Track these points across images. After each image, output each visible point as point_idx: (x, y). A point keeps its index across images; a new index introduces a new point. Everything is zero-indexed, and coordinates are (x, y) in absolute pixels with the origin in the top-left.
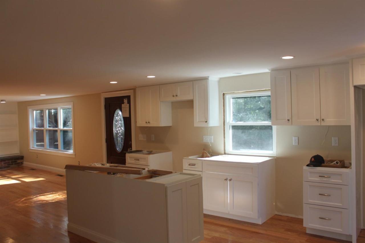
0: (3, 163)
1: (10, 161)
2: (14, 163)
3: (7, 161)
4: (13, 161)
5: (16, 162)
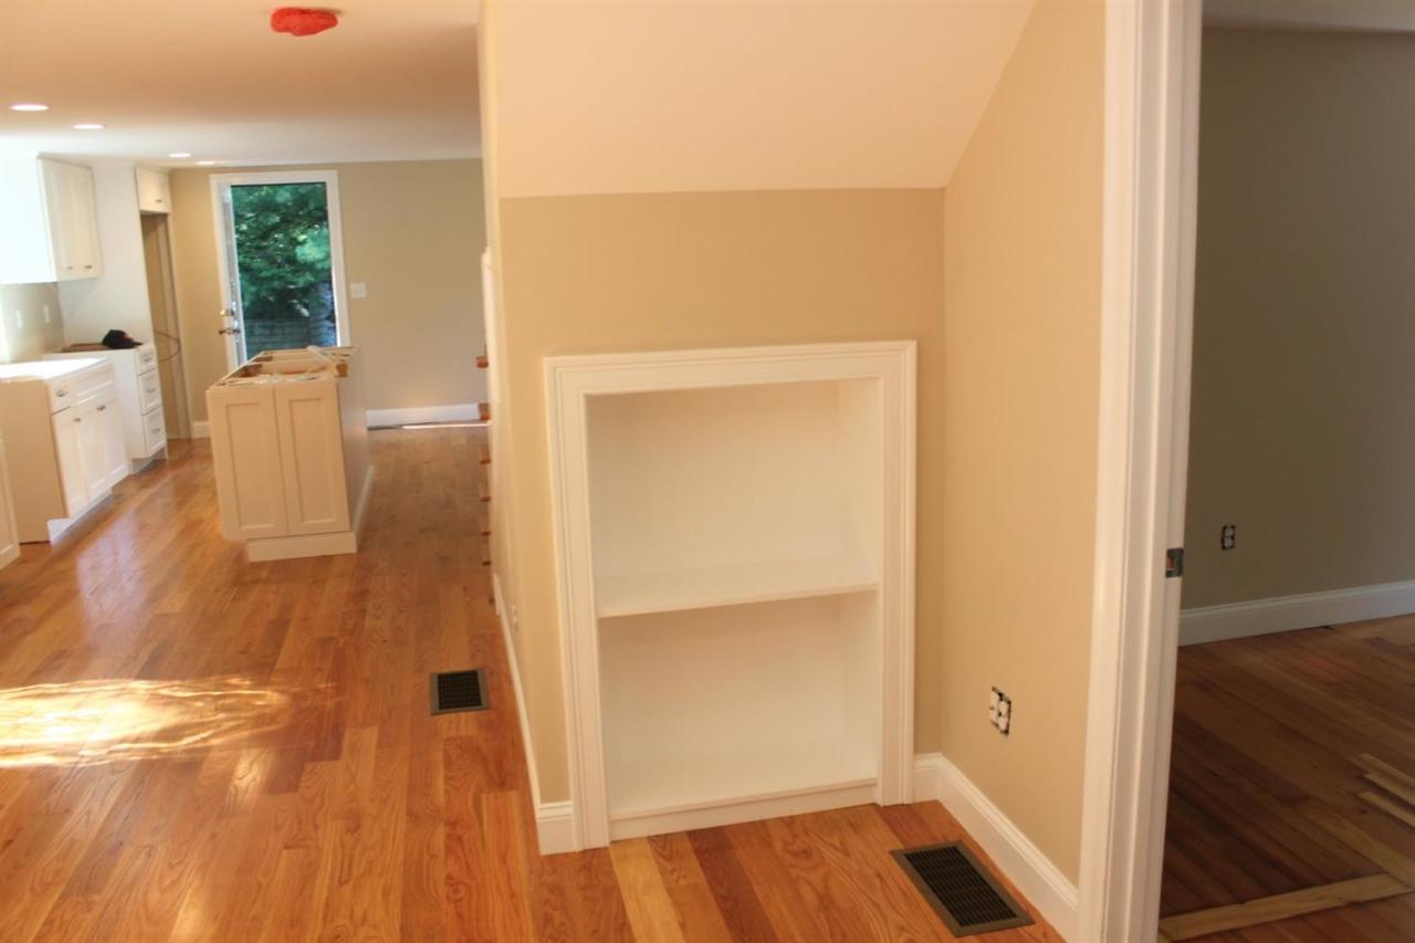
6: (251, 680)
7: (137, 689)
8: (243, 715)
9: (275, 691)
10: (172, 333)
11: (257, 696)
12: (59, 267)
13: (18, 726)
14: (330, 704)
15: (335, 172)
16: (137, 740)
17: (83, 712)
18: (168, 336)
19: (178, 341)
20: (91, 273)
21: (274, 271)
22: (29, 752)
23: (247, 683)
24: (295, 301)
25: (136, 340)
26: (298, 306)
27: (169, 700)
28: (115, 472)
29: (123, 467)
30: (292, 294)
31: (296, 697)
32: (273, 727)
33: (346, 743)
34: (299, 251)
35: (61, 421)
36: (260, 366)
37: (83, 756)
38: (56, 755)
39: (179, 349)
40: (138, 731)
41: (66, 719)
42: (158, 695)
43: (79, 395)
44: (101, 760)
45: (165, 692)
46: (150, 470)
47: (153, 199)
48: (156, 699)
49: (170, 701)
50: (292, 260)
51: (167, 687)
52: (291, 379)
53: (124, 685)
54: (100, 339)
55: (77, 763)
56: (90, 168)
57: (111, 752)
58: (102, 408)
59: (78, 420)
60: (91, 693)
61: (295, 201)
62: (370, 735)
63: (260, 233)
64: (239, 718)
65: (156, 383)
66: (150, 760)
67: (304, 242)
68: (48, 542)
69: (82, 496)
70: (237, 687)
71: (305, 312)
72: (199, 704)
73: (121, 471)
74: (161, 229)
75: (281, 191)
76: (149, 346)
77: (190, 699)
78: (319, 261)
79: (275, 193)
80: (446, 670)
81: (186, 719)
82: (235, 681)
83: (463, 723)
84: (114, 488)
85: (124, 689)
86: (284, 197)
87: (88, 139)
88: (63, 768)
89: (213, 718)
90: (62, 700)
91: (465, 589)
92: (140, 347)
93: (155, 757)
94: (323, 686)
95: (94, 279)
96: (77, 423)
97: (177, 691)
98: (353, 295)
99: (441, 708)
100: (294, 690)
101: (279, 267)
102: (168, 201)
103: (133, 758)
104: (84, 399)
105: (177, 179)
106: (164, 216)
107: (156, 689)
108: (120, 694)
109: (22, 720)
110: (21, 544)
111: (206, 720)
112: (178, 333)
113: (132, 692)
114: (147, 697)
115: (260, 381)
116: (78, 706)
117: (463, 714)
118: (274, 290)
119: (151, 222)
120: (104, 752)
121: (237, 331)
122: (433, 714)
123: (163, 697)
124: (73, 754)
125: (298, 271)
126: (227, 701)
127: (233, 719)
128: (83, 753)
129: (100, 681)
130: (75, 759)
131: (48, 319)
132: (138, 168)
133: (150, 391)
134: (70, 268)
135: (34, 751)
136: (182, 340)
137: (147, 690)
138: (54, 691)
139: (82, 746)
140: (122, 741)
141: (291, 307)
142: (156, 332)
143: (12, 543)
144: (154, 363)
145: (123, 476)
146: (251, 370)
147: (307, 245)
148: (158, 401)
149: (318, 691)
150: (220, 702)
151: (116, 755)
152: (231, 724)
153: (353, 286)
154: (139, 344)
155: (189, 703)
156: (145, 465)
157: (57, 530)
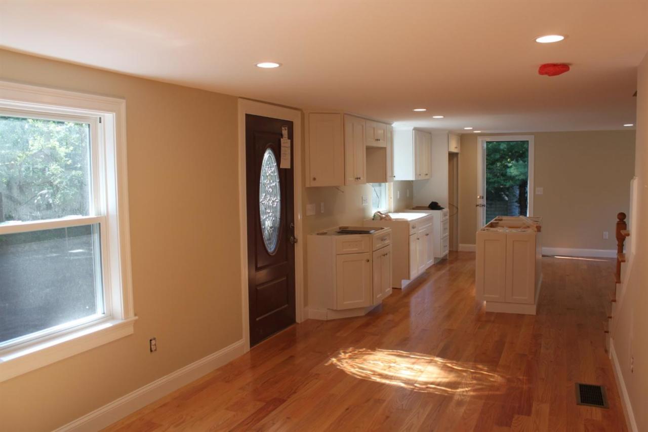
6: (488, 368)
7: (438, 361)
8: (485, 383)
9: (499, 375)
10: (455, 204)
11: (491, 376)
12: (416, 174)
13: (390, 367)
14: (525, 387)
15: (533, 136)
16: (439, 384)
17: (416, 367)
18: (453, 206)
19: (457, 208)
20: (427, 177)
21: (496, 179)
22: (394, 379)
23: (486, 368)
24: (502, 193)
25: (442, 206)
26: (504, 195)
27: (451, 369)
28: (428, 263)
29: (431, 260)
30: (502, 190)
31: (509, 380)
32: (498, 393)
33: (533, 409)
34: (508, 170)
35: (412, 238)
36: (498, 223)
37: (416, 386)
38: (405, 383)
39: (457, 212)
40: (439, 380)
41: (409, 368)
42: (447, 366)
43: (420, 228)
44: (424, 390)
45: (449, 365)
46: (441, 263)
47: (454, 147)
48: (444, 367)
49: (451, 370)
50: (504, 175)
51: (450, 363)
52: (514, 231)
53: (432, 358)
54: (428, 205)
55: (414, 389)
56: (430, 133)
57: (427, 388)
58: (427, 235)
59: (418, 239)
60: (419, 359)
61: (508, 149)
62: (546, 408)
63: (491, 162)
64: (482, 385)
65: (447, 226)
66: (444, 395)
67: (511, 167)
68: (401, 289)
69: (416, 271)
70: (482, 370)
71: (506, 198)
72: (464, 374)
73: (430, 262)
74: (455, 160)
75: (502, 144)
76: (446, 210)
77: (461, 370)
78: (516, 176)
79: (500, 145)
80: (583, 383)
81: (459, 380)
82: (480, 366)
83: (595, 413)
84: (427, 270)
85: (432, 360)
86: (503, 146)
87: (437, 122)
88: (408, 390)
89: (471, 382)
90: (407, 359)
91: (591, 342)
92: (444, 210)
93: (446, 394)
94: (521, 377)
95: (428, 179)
96: (418, 240)
97: (455, 366)
98: (537, 193)
99: (582, 402)
100: (508, 377)
101: (498, 178)
102: (459, 147)
103: (437, 393)
104: (421, 230)
105: (464, 138)
106: (457, 154)
107: (446, 363)
108: (430, 362)
109: (392, 365)
110: (393, 288)
111: (468, 382)
112: (457, 205)
113: (436, 362)
114: (442, 366)
115: (499, 230)
116: (413, 363)
117: (594, 408)
118: (494, 188)
119: (452, 156)
120: (424, 386)
121: (483, 206)
122: (578, 404)
123: (449, 367)
124: (412, 384)
125: (506, 180)
126: (478, 376)
127: (479, 385)
128: (416, 385)
129: (421, 354)
130: (412, 387)
131: (408, 195)
132: (450, 133)
133: (445, 229)
134: (420, 175)
135: (396, 380)
136: (459, 207)
137: (442, 362)
138: (405, 355)
139: (416, 382)
140: (432, 383)
141: (500, 196)
142: (449, 204)
143: (389, 287)
144: (448, 217)
145: (431, 265)
146: (494, 225)
147: (512, 168)
148: (447, 234)
149: (519, 379)
150: (474, 375)
151: (429, 389)
152: (479, 387)
153: (537, 189)
154: (444, 208)
155: (460, 373)
156: (439, 260)
157: (405, 283)
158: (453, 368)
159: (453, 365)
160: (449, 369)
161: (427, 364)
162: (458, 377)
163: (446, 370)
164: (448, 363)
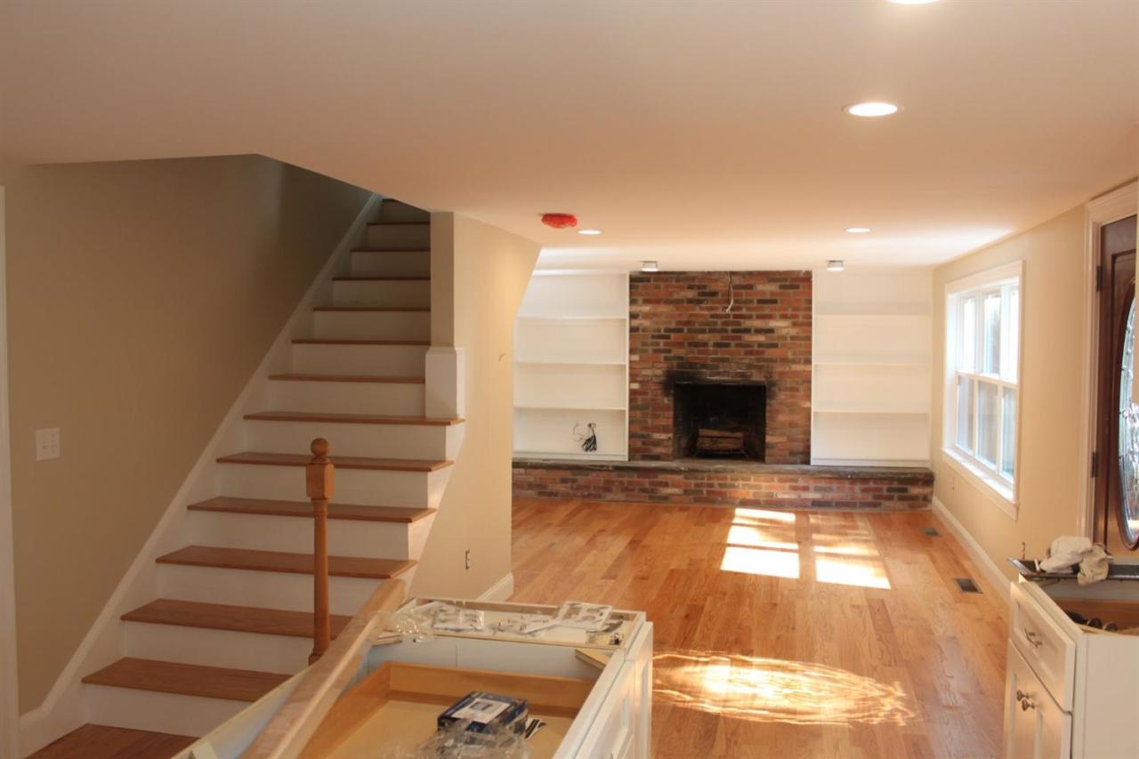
0: (858, 487)
1: (885, 487)
2: (896, 495)
3: (872, 485)
4: (895, 485)
5: (905, 490)
27: (684, 689)
40: (698, 669)
42: (691, 696)
45: (688, 698)
48: (695, 692)
49: (682, 688)
53: (726, 710)
77: (667, 688)
93: (681, 649)
103: (695, 650)
108: (725, 702)
113: (715, 702)
114: (702, 695)
116: (754, 696)
123: (689, 693)
129: (744, 718)
137: (703, 702)
155: (666, 684)
158: (680, 691)
159: (678, 696)
160: (688, 689)
161: (731, 697)
162: (668, 677)
163: (693, 687)
164: (689, 702)
